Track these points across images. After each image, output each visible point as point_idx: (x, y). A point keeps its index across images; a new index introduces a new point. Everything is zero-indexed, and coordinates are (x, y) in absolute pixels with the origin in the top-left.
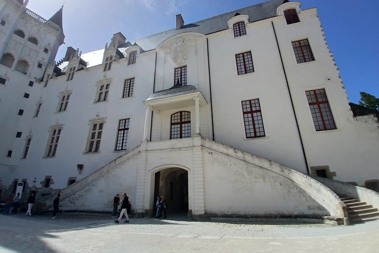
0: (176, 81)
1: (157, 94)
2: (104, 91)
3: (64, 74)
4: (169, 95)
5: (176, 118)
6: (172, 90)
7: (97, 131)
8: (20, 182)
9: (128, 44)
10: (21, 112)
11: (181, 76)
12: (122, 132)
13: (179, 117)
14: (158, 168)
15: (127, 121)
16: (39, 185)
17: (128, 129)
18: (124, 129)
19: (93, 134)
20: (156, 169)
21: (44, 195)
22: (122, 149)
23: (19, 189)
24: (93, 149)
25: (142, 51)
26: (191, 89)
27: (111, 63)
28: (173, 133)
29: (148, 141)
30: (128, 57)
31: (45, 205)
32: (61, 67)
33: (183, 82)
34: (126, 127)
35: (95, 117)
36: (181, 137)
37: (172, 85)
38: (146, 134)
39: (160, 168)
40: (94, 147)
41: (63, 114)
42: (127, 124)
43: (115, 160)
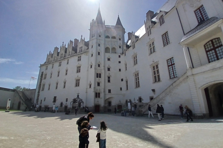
0: (199, 19)
1: (187, 35)
2: (152, 47)
3: (131, 46)
4: (197, 32)
5: (209, 46)
6: (198, 27)
7: (156, 70)
8: (128, 101)
9: (156, 14)
10: (120, 70)
11: (201, 14)
12: (171, 67)
13: (211, 45)
14: (205, 86)
15: (172, 59)
16: (137, 102)
17: (174, 64)
18: (172, 65)
19: (154, 72)
20: (204, 86)
21: (140, 106)
22: (174, 77)
23: (129, 104)
24: (157, 80)
25: (166, 13)
26: (214, 20)
27: (150, 30)
28: (210, 58)
29: (191, 69)
30: (159, 21)
31: (142, 111)
32: (128, 44)
33: (205, 18)
34: (173, 63)
35: (152, 63)
36: (218, 59)
37: (197, 24)
38: (188, 64)
39: (207, 85)
40: (157, 79)
41: (137, 66)
42: (172, 61)
43: (172, 84)
